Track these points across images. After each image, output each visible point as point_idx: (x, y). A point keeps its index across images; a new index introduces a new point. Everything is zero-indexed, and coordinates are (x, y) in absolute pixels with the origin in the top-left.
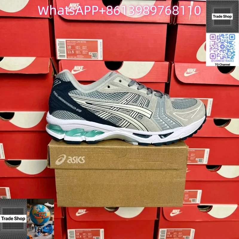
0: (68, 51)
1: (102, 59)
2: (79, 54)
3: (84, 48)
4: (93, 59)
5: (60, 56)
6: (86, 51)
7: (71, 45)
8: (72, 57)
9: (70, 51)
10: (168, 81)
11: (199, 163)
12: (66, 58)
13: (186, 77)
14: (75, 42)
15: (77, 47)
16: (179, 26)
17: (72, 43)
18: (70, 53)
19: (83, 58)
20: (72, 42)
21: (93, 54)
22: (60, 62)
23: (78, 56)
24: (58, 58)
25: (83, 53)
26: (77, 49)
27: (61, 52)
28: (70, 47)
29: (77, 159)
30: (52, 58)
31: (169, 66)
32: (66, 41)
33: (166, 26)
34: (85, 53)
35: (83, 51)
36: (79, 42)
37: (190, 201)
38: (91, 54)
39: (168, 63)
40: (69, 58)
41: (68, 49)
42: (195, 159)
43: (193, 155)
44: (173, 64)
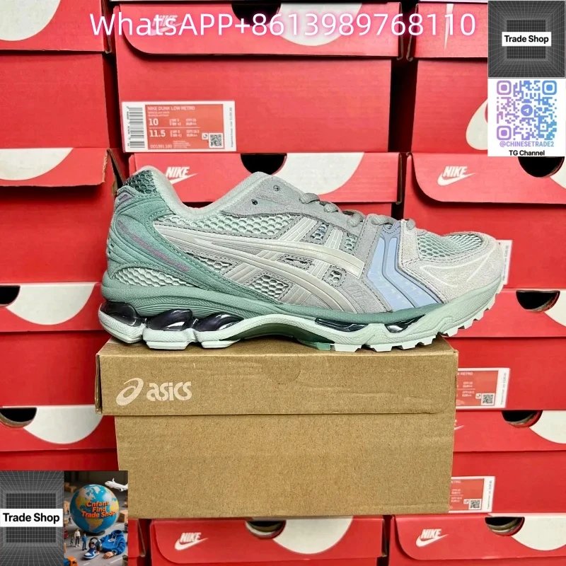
0: (151, 131)
1: (234, 149)
2: (177, 138)
3: (190, 122)
4: (212, 148)
5: (132, 143)
6: (195, 132)
7: (157, 118)
8: (160, 146)
9: (156, 131)
10: (398, 200)
11: (485, 406)
12: (145, 149)
13: (444, 187)
14: (168, 108)
15: (173, 122)
16: (420, 63)
17: (161, 111)
18: (156, 136)
19: (188, 148)
20: (160, 108)
21: (211, 136)
22: (130, 159)
23: (176, 143)
24: (128, 149)
25: (188, 135)
26: (172, 126)
27: (134, 133)
28: (156, 122)
29: (171, 389)
30: (114, 151)
31: (399, 162)
32: (146, 106)
33: (389, 63)
34: (192, 135)
35: (188, 131)
36: (178, 108)
37: (466, 507)
38: (207, 136)
39: (396, 155)
40: (153, 149)
41: (151, 126)
42: (474, 395)
43: (468, 386)
44: (409, 158)
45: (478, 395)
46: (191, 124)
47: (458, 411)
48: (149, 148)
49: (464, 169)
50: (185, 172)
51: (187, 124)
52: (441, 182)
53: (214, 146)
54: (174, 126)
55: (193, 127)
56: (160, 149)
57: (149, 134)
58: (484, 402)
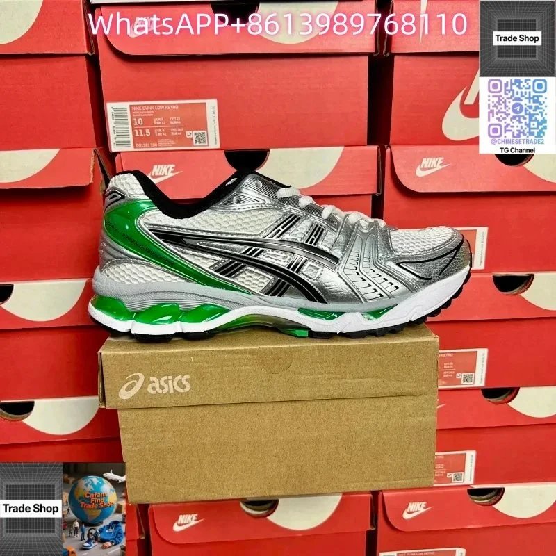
0: (136, 131)
1: (218, 146)
2: (162, 137)
3: (174, 121)
4: (197, 146)
5: (118, 143)
6: (179, 130)
7: (142, 117)
8: (146, 145)
9: (141, 131)
10: (378, 191)
11: (465, 385)
12: (131, 148)
13: (422, 178)
14: (152, 108)
15: (157, 121)
16: (396, 58)
17: (146, 110)
18: (141, 135)
19: (173, 146)
20: (144, 108)
21: (196, 134)
22: (117, 158)
23: (161, 142)
24: (114, 149)
25: (172, 134)
26: (157, 125)
27: (120, 133)
28: (140, 122)
30: (100, 150)
31: (378, 155)
32: (131, 106)
33: (366, 59)
34: (176, 134)
35: (172, 130)
36: (162, 108)
37: (449, 480)
38: (191, 134)
39: (375, 148)
40: (138, 148)
41: (136, 126)
42: (455, 375)
43: (448, 367)
44: (388, 150)
45: (458, 374)
46: (175, 122)
47: (440, 390)
48: (135, 147)
49: (440, 160)
50: (171, 169)
51: (171, 123)
52: (420, 173)
53: (198, 144)
54: (159, 125)
55: (176, 126)
56: (146, 148)
57: (134, 133)
58: (464, 381)
